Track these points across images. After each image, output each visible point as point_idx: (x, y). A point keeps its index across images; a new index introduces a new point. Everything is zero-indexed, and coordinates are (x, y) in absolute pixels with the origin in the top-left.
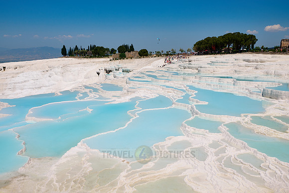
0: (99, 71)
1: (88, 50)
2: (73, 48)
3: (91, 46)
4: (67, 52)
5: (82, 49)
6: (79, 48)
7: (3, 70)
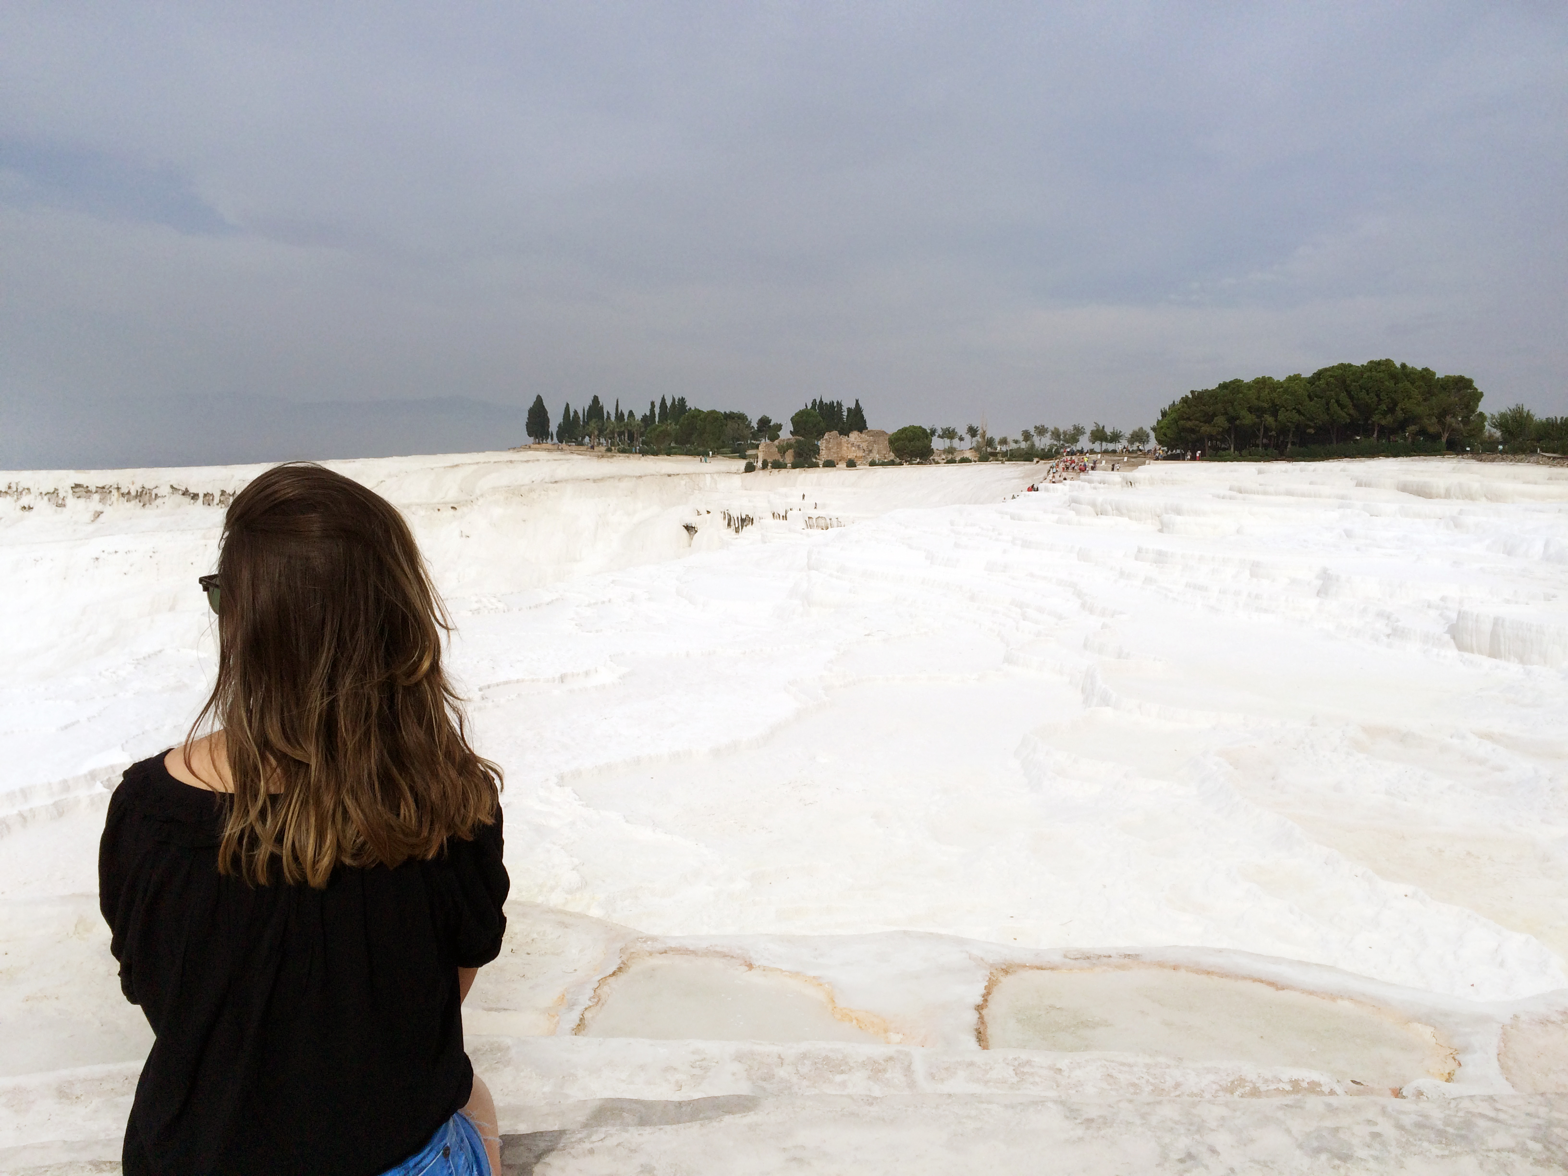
0: (692, 520)
1: (648, 420)
2: (581, 405)
3: (663, 400)
4: (553, 428)
5: (620, 416)
6: (609, 408)
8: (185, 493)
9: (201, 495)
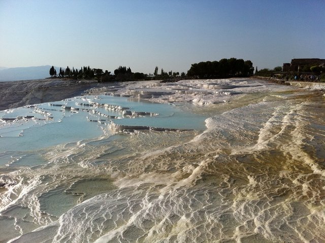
1: (81, 72)
2: (64, 68)
3: (84, 67)
5: (74, 71)
6: (71, 68)
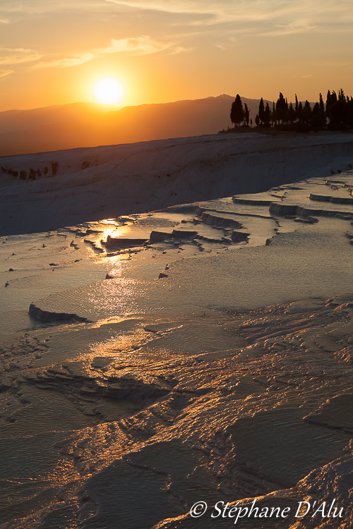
7: (50, 172)
8: (10, 172)
9: (19, 173)
